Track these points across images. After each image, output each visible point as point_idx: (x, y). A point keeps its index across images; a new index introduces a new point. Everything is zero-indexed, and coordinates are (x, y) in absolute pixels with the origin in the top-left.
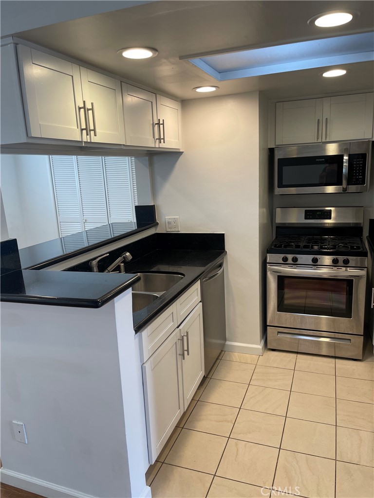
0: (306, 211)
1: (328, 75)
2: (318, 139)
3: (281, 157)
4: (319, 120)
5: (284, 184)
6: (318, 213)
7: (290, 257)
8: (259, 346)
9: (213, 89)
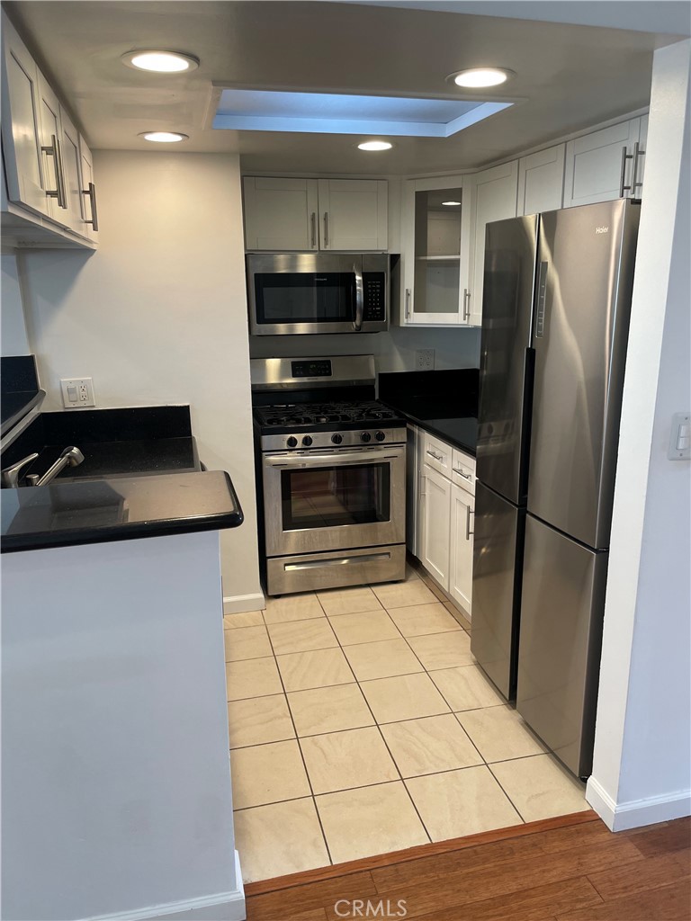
0: (293, 363)
1: (366, 147)
2: (313, 244)
3: (260, 271)
4: (314, 214)
5: (266, 317)
6: (311, 366)
7: (299, 437)
8: (261, 595)
9: (179, 138)
